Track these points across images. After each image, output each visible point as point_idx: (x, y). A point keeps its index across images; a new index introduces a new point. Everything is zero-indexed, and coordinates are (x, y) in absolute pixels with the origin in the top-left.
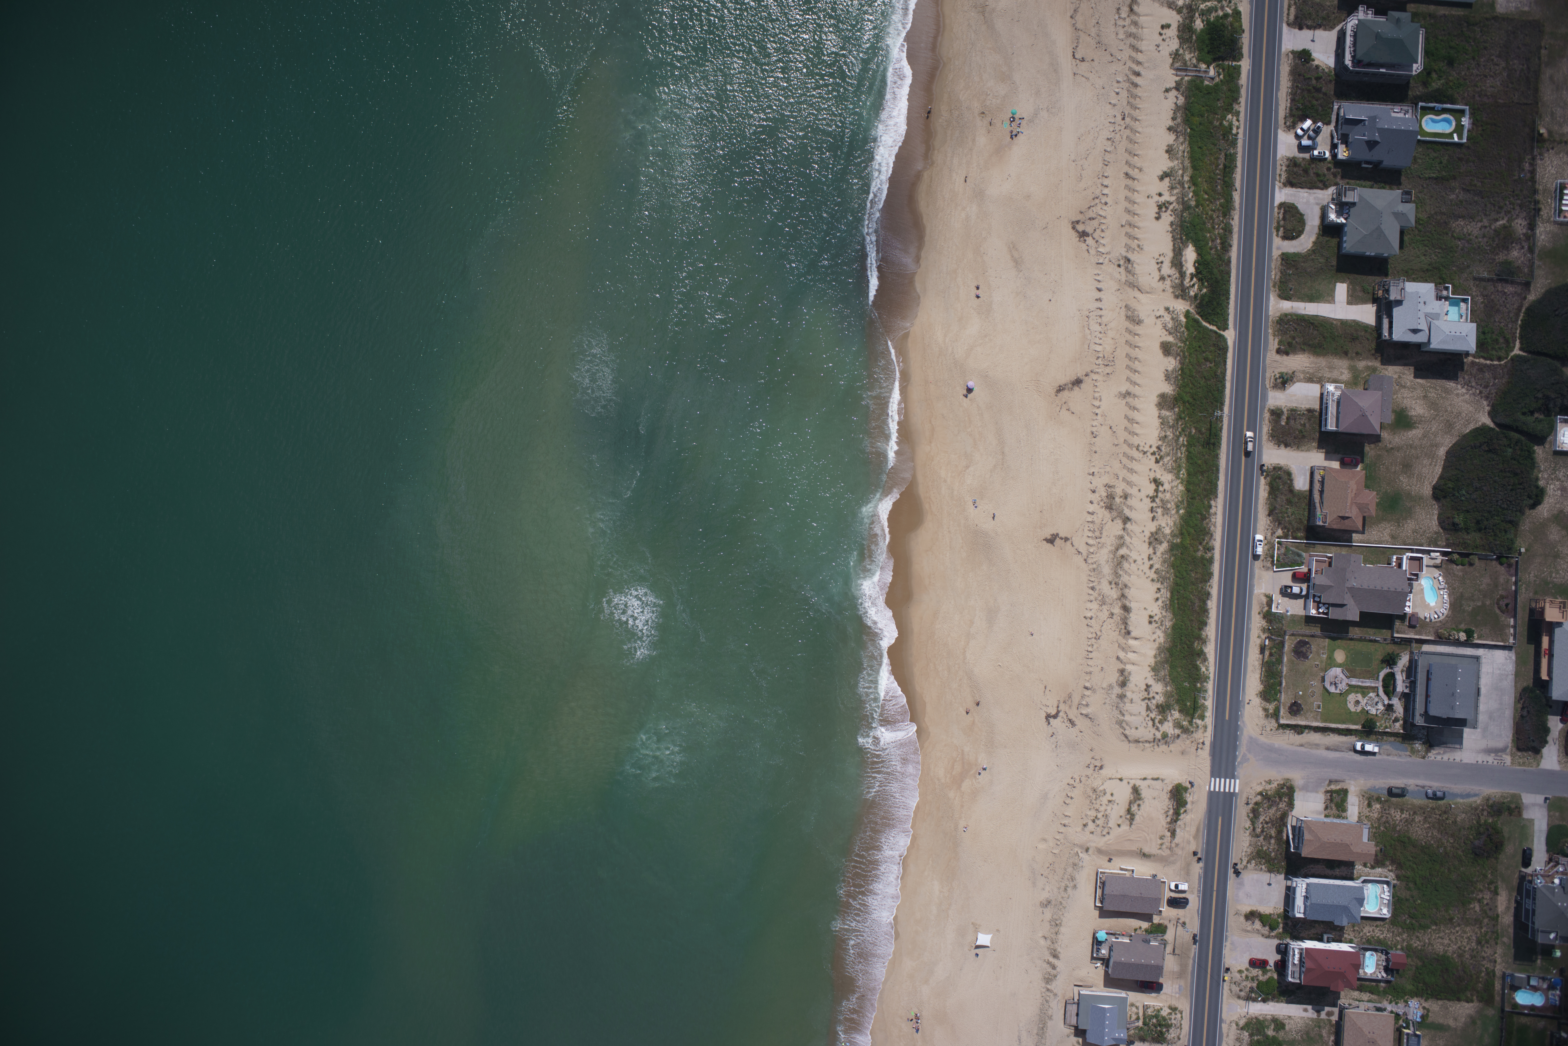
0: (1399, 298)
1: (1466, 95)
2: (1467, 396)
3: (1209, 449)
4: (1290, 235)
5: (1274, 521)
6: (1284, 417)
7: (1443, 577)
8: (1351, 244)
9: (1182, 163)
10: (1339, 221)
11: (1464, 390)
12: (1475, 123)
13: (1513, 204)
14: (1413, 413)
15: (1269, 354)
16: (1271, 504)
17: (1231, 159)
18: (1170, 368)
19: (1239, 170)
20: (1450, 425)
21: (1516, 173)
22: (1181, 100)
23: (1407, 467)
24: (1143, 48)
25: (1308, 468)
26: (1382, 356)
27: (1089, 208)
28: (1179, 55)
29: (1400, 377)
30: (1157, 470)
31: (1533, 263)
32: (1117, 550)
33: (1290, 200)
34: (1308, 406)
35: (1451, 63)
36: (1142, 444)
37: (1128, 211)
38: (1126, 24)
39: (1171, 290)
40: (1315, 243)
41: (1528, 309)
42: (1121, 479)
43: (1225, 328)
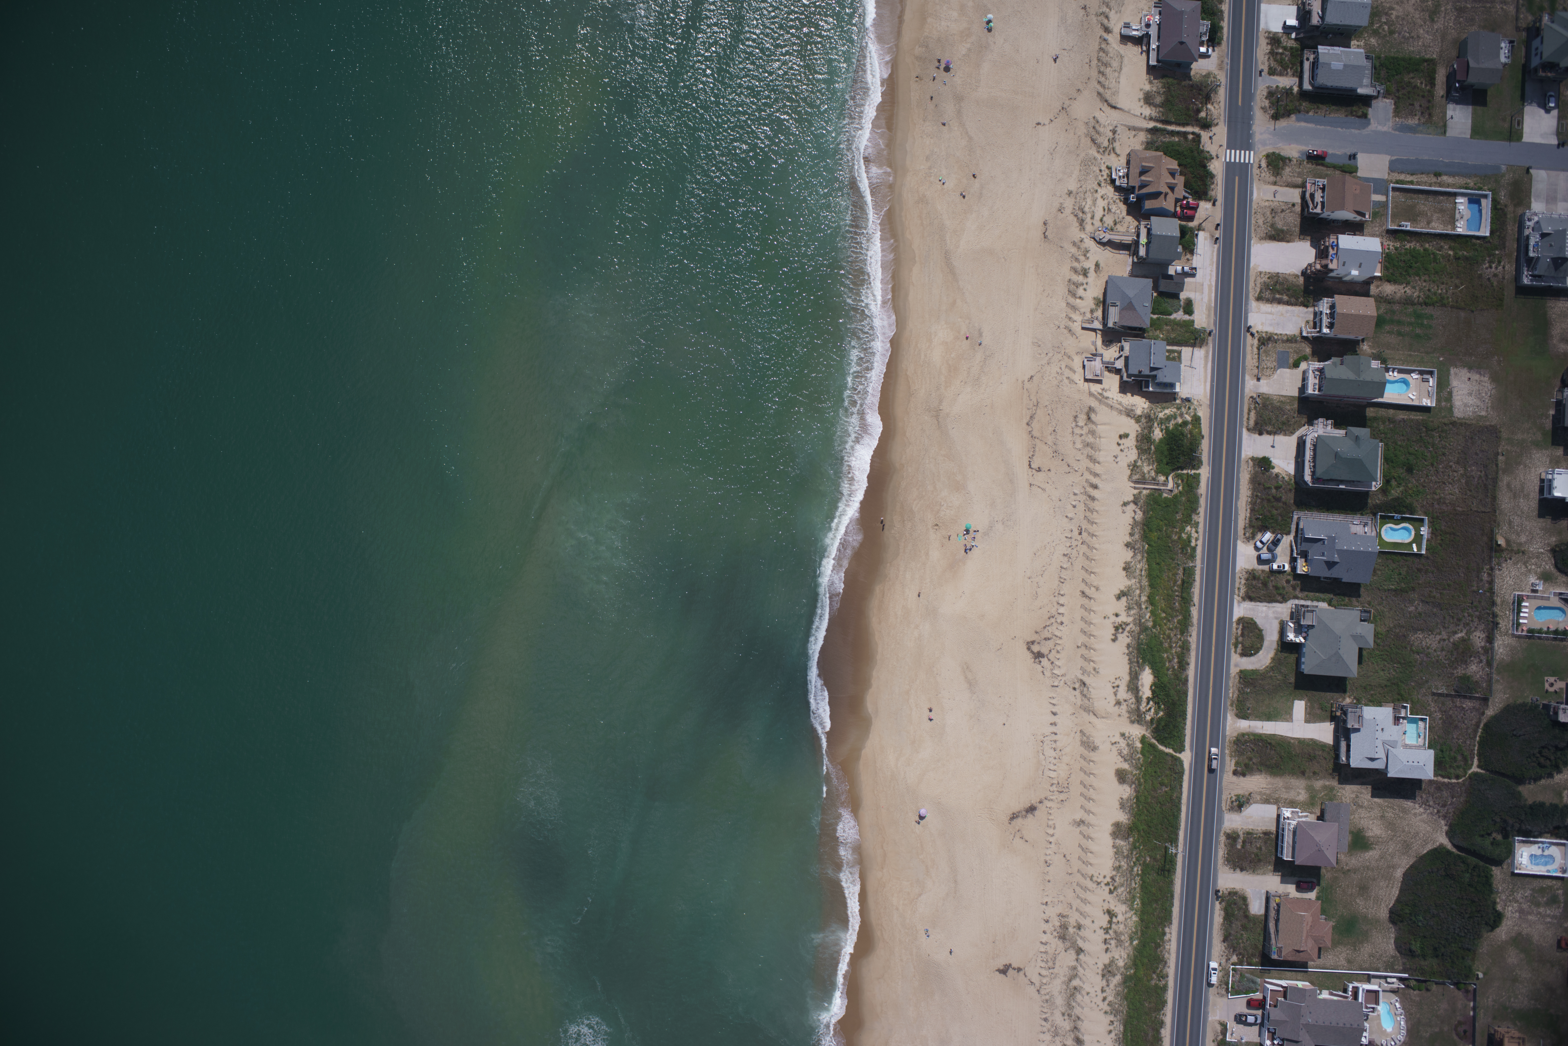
0: (1356, 726)
1: (1425, 503)
2: (1425, 816)
3: (1164, 876)
4: (1247, 652)
5: (1228, 947)
6: (1240, 841)
7: (1401, 1003)
8: (1308, 667)
9: (1139, 583)
10: (1298, 641)
11: (1422, 810)
12: (1434, 533)
13: (1472, 616)
14: (1369, 834)
15: (1225, 777)
16: (1226, 930)
17: (1189, 573)
18: (1125, 797)
19: (1197, 584)
20: (1408, 845)
21: (1475, 584)
22: (1139, 516)
23: (1363, 889)
24: (1101, 459)
25: (1264, 891)
26: (1339, 775)
27: (1045, 627)
28: (1138, 467)
29: (1357, 797)
30: (1111, 901)
31: (1491, 678)
32: (1070, 981)
33: (1249, 615)
34: (1264, 828)
35: (1410, 470)
36: (1096, 874)
37: (1084, 632)
38: (1083, 432)
39: (1127, 715)
40: (1273, 659)
41: (1486, 725)
42: (1074, 908)
43: (1181, 749)
